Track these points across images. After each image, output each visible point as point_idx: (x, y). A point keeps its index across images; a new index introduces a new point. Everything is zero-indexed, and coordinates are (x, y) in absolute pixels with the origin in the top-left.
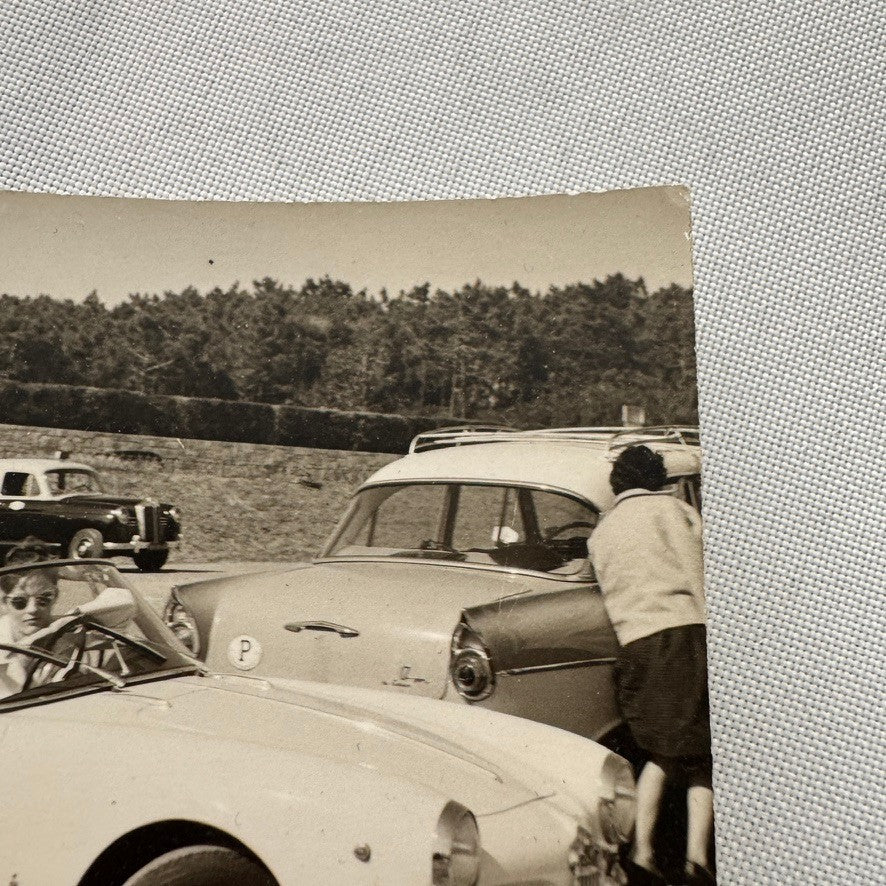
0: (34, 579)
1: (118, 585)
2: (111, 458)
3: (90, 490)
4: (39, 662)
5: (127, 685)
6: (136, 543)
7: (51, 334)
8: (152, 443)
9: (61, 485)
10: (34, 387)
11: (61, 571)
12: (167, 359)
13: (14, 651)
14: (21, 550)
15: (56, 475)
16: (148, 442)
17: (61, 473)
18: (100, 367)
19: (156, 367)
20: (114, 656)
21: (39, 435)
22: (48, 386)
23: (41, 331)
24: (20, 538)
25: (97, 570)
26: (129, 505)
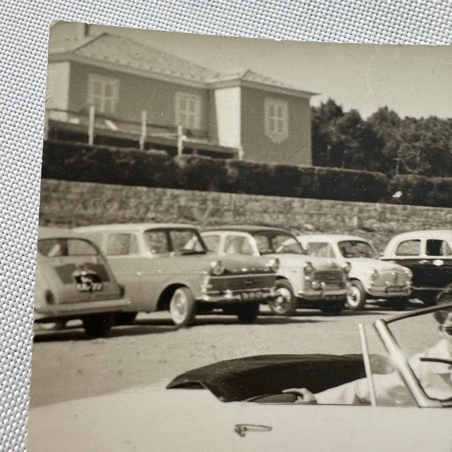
7: (442, 143)
10: (436, 180)
14: (445, 294)
21: (446, 213)
22: (446, 179)
23: (434, 141)
24: (444, 286)
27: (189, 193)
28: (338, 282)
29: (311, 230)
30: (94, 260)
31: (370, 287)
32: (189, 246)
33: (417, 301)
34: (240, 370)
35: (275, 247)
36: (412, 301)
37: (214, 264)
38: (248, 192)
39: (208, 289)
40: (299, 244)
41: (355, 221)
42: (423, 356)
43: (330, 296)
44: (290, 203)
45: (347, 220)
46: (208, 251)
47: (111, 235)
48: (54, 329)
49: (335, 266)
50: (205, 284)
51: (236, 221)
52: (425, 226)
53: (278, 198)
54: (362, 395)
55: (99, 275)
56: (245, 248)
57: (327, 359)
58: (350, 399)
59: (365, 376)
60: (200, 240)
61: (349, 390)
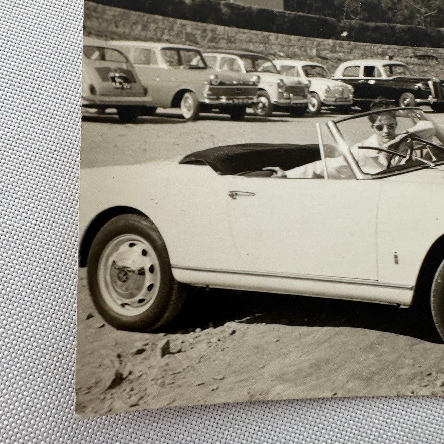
0: (385, 117)
1: (425, 119)
2: (413, 59)
3: (405, 74)
4: (393, 155)
5: (436, 165)
6: (431, 99)
8: (432, 51)
9: (391, 72)
10: (372, 24)
11: (397, 113)
12: (434, 10)
13: (380, 150)
14: (376, 103)
15: (388, 67)
16: (431, 51)
17: (391, 66)
18: (402, 14)
19: (429, 14)
20: (428, 153)
21: (378, 48)
22: (378, 24)
24: (375, 97)
25: (414, 112)
26: (425, 81)
27: (194, 23)
28: (302, 94)
29: (283, 57)
30: (124, 66)
31: (324, 98)
32: (194, 62)
33: (357, 108)
34: (232, 153)
35: (257, 67)
36: (353, 108)
37: (212, 77)
38: (238, 26)
39: (209, 95)
40: (274, 66)
41: (314, 51)
42: (360, 145)
43: (296, 104)
44: (268, 36)
45: (309, 50)
46: (208, 67)
47: (136, 49)
48: (96, 113)
49: (299, 83)
50: (206, 91)
51: (229, 47)
52: (363, 56)
53: (259, 32)
54: (318, 172)
55: (129, 77)
56: (235, 67)
57: (294, 147)
58: (310, 175)
59: (320, 159)
60: (202, 58)
61: (309, 168)
